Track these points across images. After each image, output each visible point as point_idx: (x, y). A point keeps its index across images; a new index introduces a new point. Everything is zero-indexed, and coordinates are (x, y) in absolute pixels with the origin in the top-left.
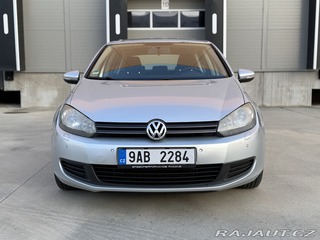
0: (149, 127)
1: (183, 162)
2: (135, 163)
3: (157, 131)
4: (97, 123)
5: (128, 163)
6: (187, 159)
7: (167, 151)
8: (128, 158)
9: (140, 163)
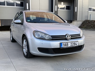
0: (67, 36)
1: (76, 45)
2: (65, 47)
3: (69, 37)
4: (51, 36)
5: (63, 47)
6: (76, 44)
7: (72, 43)
8: (63, 45)
9: (66, 46)
